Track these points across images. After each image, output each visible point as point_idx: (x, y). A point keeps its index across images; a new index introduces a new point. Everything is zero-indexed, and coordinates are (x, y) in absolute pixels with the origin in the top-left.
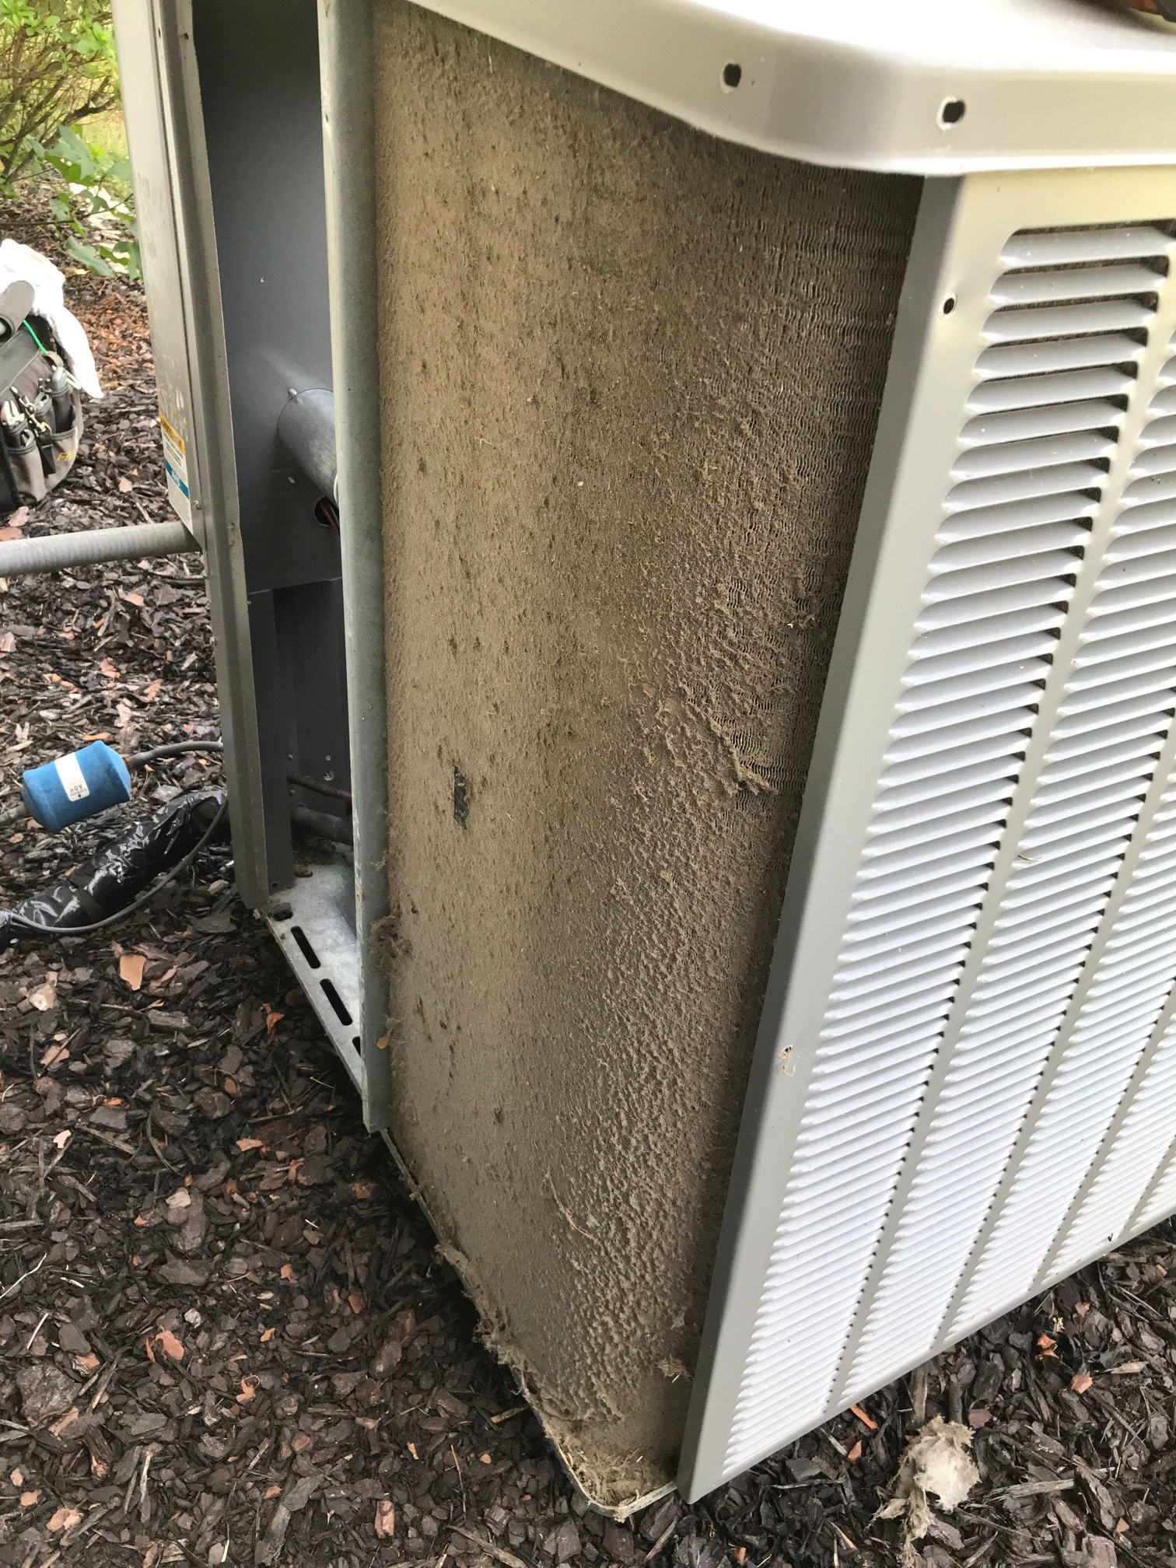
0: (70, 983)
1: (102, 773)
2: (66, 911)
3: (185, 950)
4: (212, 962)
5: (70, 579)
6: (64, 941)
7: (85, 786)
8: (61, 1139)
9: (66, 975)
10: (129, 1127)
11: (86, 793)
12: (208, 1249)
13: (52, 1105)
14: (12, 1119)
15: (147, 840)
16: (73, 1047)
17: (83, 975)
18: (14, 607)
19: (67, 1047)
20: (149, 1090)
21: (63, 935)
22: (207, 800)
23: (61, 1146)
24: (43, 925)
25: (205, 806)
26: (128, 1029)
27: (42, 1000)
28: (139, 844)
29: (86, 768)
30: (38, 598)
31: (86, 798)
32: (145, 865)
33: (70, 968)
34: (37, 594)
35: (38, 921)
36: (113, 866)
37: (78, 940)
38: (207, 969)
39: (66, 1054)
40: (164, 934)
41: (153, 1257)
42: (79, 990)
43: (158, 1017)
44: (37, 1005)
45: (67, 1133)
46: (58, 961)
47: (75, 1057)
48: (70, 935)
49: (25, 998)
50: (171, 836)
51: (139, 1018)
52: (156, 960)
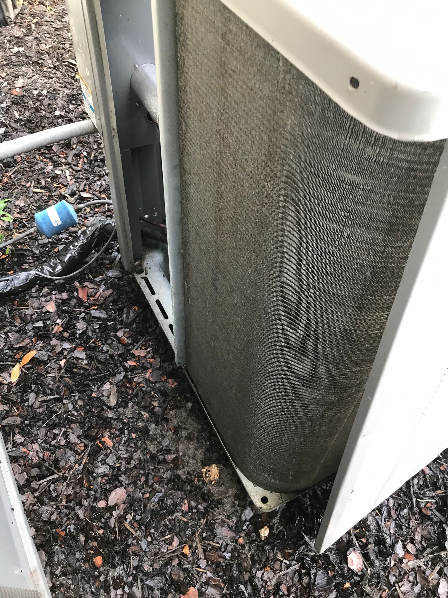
0: (60, 299)
1: (66, 215)
2: (56, 270)
3: (104, 285)
4: (114, 290)
5: (44, 112)
6: (56, 282)
7: (59, 220)
8: (62, 363)
9: (58, 296)
10: (87, 358)
11: (60, 223)
12: (118, 405)
13: (58, 349)
14: (44, 356)
15: (85, 241)
16: (64, 325)
17: (65, 296)
18: (22, 125)
19: (62, 326)
20: (93, 342)
21: (56, 280)
22: (108, 224)
23: (63, 366)
24: (49, 277)
25: (107, 226)
26: (84, 318)
27: (51, 307)
28: (83, 242)
29: (59, 213)
30: (31, 120)
31: (60, 225)
32: (85, 251)
33: (60, 293)
34: (31, 119)
35: (46, 275)
36: (73, 252)
37: (62, 281)
38: (112, 293)
39: (62, 329)
40: (94, 277)
41: (99, 409)
42: (64, 302)
43: (95, 313)
44: (49, 310)
45: (64, 360)
46: (55, 290)
47: (65, 330)
48: (59, 279)
49: (44, 307)
50: (95, 238)
51: (87, 314)
52: (92, 288)
